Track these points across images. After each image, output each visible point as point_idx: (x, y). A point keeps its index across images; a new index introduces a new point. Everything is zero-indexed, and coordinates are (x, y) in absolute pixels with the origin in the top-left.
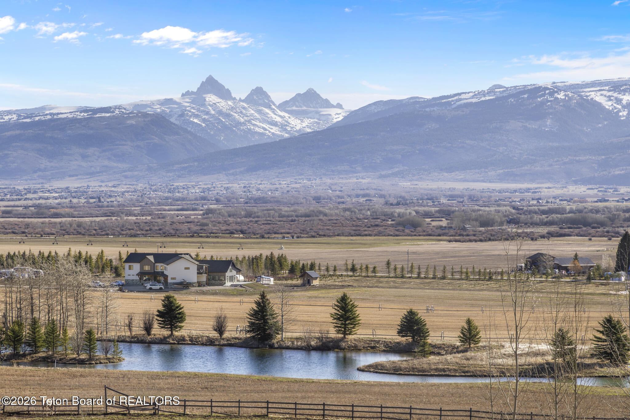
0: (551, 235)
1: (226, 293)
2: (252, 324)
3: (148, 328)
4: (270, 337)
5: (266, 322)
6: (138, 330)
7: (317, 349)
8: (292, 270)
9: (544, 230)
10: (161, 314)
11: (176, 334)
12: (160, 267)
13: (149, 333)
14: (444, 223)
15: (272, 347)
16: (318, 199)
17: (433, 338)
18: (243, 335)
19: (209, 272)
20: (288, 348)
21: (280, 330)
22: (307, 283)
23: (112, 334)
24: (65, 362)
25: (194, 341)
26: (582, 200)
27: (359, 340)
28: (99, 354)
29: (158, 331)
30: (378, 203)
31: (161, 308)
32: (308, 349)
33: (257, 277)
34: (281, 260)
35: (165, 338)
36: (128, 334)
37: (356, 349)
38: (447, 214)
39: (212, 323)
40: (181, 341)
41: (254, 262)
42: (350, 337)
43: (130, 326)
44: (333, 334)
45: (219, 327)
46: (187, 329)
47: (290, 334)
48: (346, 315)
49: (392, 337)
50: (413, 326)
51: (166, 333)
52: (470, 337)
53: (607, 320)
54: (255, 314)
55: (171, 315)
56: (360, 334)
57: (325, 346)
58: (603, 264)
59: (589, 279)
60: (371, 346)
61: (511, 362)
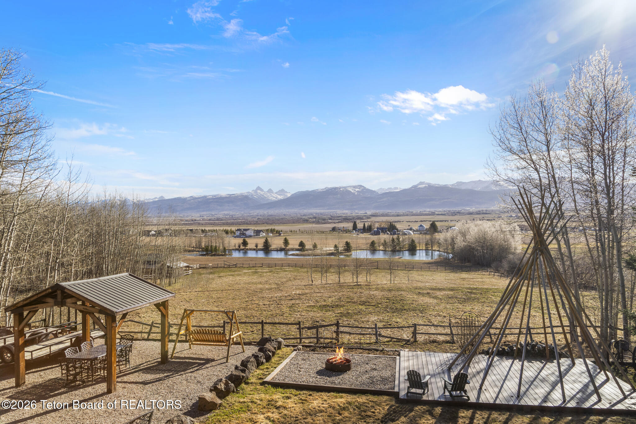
2: (264, 245)
3: (239, 246)
4: (268, 248)
5: (267, 245)
6: (237, 247)
7: (279, 250)
8: (277, 232)
10: (242, 243)
12: (244, 232)
13: (240, 248)
14: (314, 220)
15: (269, 250)
17: (306, 247)
18: (262, 248)
19: (256, 233)
20: (273, 250)
21: (270, 246)
22: (280, 235)
23: (231, 248)
24: (219, 255)
25: (251, 249)
28: (227, 253)
29: (242, 247)
32: (277, 250)
33: (267, 234)
34: (274, 230)
36: (235, 248)
37: (289, 250)
38: (315, 218)
39: (255, 245)
40: (247, 249)
41: (267, 230)
42: (287, 247)
43: (235, 246)
44: (283, 247)
45: (257, 246)
46: (249, 247)
47: (273, 247)
48: (286, 242)
49: (297, 247)
50: (302, 244)
51: (244, 248)
52: (315, 246)
53: (347, 242)
54: (265, 243)
55: (245, 243)
56: (290, 247)
57: (281, 250)
58: (350, 229)
59: (346, 232)
60: (292, 250)
61: (324, 252)
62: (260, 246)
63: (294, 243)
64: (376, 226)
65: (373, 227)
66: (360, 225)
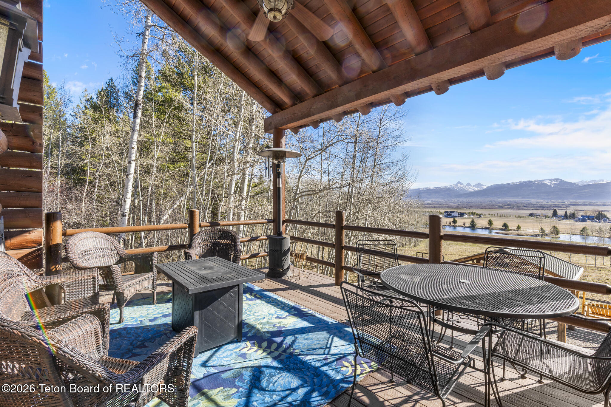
0: (535, 209)
1: (464, 218)
2: (471, 224)
3: (450, 224)
4: (474, 226)
5: (473, 223)
6: (448, 224)
7: (484, 229)
8: (477, 215)
9: (533, 208)
10: (452, 221)
12: (451, 213)
14: (509, 207)
15: (475, 228)
16: (481, 202)
17: (510, 228)
18: (469, 226)
19: (460, 214)
20: (478, 228)
21: (476, 225)
22: (480, 217)
23: (444, 224)
25: (459, 226)
26: (542, 202)
29: (452, 224)
30: (494, 203)
32: (482, 229)
33: (470, 216)
34: (475, 213)
36: (446, 224)
37: (493, 229)
38: (510, 205)
39: (463, 223)
40: (457, 226)
41: (469, 213)
42: (491, 227)
44: (488, 226)
45: (464, 224)
46: (457, 224)
47: (478, 226)
48: (490, 223)
49: (501, 227)
50: (505, 225)
51: (454, 225)
52: (519, 228)
53: (554, 226)
54: (471, 222)
55: (455, 222)
56: (494, 227)
57: (486, 228)
58: (549, 215)
59: (545, 218)
60: (496, 229)
61: (529, 233)
62: (468, 224)
63: (498, 223)
64: (581, 213)
65: (576, 215)
66: (561, 213)
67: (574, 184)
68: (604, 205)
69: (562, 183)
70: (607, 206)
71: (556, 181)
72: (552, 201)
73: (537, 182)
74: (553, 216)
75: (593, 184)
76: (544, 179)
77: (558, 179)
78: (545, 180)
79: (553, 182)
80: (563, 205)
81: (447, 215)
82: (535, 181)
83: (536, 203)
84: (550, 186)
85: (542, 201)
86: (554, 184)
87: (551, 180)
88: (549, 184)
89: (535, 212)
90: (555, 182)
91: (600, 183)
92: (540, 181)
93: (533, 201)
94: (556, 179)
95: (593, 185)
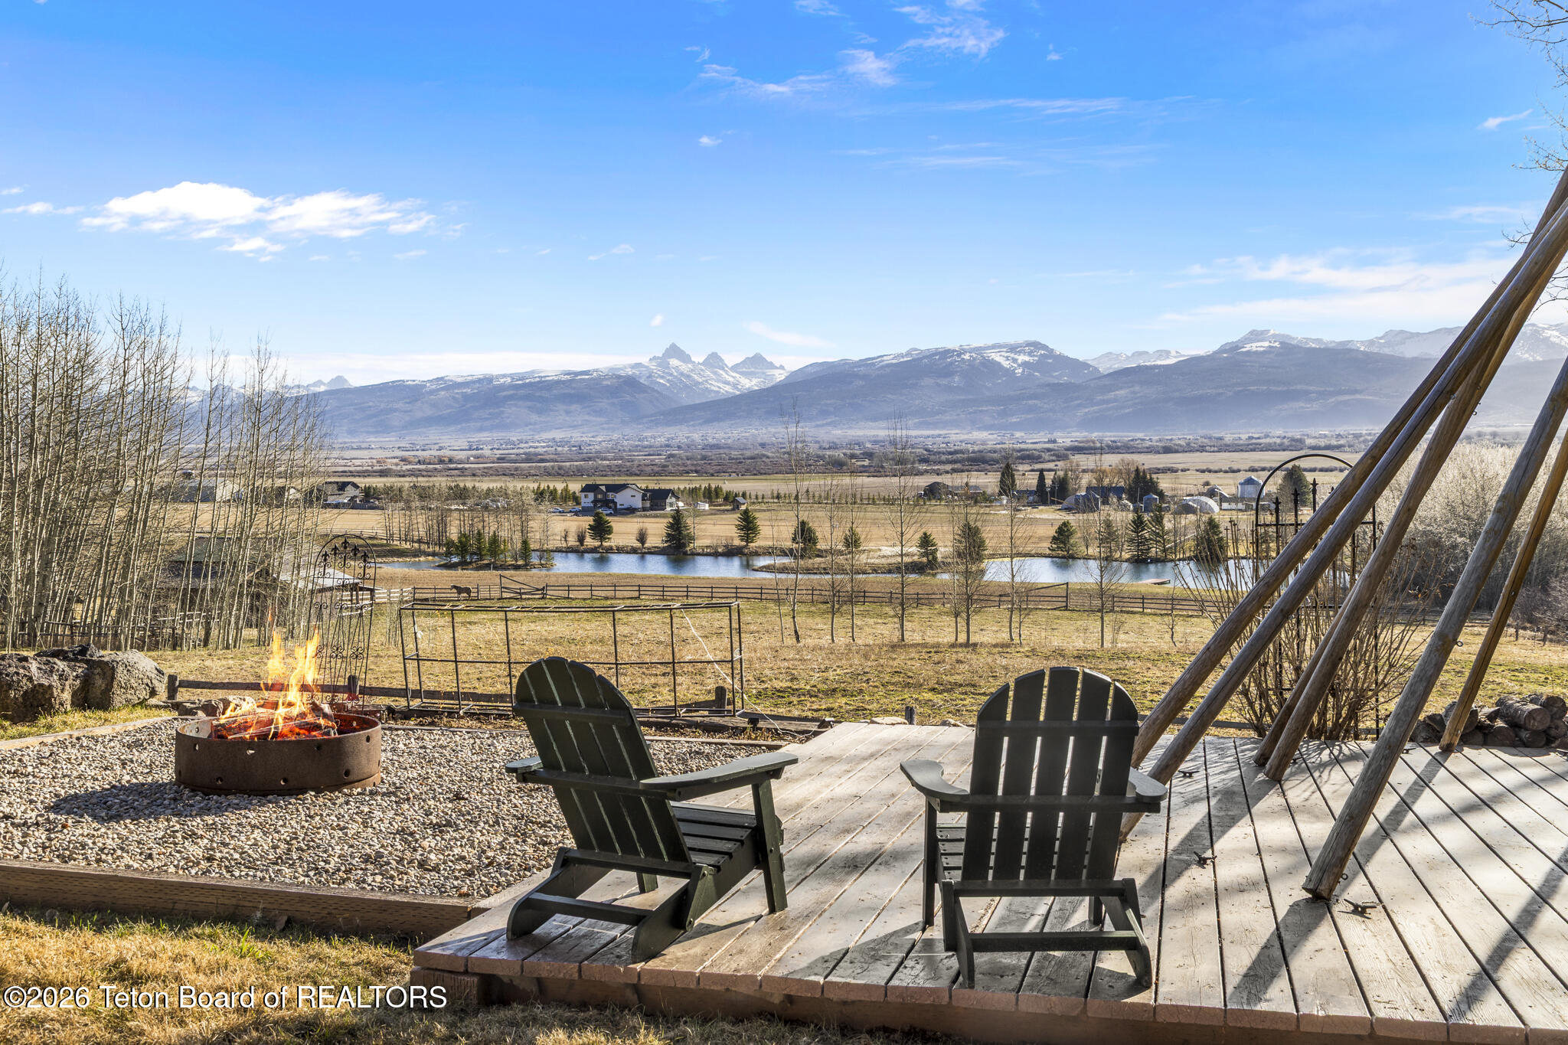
0: (954, 471)
2: (668, 535)
3: (581, 539)
4: (684, 545)
5: (680, 533)
6: (572, 541)
7: (723, 555)
8: (726, 499)
9: (948, 467)
10: (592, 528)
11: (605, 544)
12: (611, 495)
13: (582, 545)
14: (866, 463)
15: (685, 553)
16: (763, 445)
17: (819, 544)
18: (661, 545)
19: (651, 499)
20: (699, 554)
21: (692, 539)
22: (732, 508)
23: (548, 546)
24: (504, 567)
25: (620, 550)
26: (984, 443)
27: (759, 547)
28: (534, 561)
29: (590, 542)
30: (813, 449)
31: (592, 523)
32: (716, 555)
33: (696, 505)
34: (718, 490)
35: (596, 548)
36: (564, 545)
37: (757, 554)
38: (869, 455)
39: (637, 536)
40: (610, 550)
41: (693, 492)
42: (751, 545)
43: (566, 537)
44: (737, 542)
45: (642, 538)
46: (614, 541)
47: (700, 543)
48: (748, 526)
49: (788, 544)
50: (805, 534)
51: (597, 544)
52: (852, 542)
53: (968, 528)
54: (671, 526)
55: (601, 530)
56: (759, 543)
57: (730, 552)
58: (989, 491)
59: (976, 502)
60: (769, 552)
61: (884, 561)
62: (655, 540)
63: (776, 530)
64: (1086, 480)
65: (1072, 485)
66: (1027, 480)
67: (1085, 365)
68: (1167, 450)
69: (1047, 359)
70: (1177, 452)
71: (1030, 354)
72: (1018, 434)
73: (967, 357)
74: (1000, 494)
75: (1139, 367)
76: (990, 343)
77: (1037, 345)
78: (994, 347)
79: (1022, 358)
80: (1049, 450)
81: (595, 502)
82: (960, 353)
83: (964, 446)
84: (1009, 373)
85: (983, 435)
86: (1025, 364)
87: (1013, 349)
88: (1006, 364)
89: (946, 480)
90: (1027, 358)
91: (1159, 363)
92: (978, 350)
93: (953, 438)
94: (1029, 344)
95: (1140, 369)
